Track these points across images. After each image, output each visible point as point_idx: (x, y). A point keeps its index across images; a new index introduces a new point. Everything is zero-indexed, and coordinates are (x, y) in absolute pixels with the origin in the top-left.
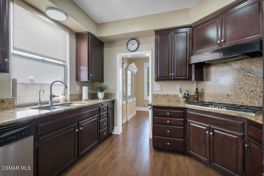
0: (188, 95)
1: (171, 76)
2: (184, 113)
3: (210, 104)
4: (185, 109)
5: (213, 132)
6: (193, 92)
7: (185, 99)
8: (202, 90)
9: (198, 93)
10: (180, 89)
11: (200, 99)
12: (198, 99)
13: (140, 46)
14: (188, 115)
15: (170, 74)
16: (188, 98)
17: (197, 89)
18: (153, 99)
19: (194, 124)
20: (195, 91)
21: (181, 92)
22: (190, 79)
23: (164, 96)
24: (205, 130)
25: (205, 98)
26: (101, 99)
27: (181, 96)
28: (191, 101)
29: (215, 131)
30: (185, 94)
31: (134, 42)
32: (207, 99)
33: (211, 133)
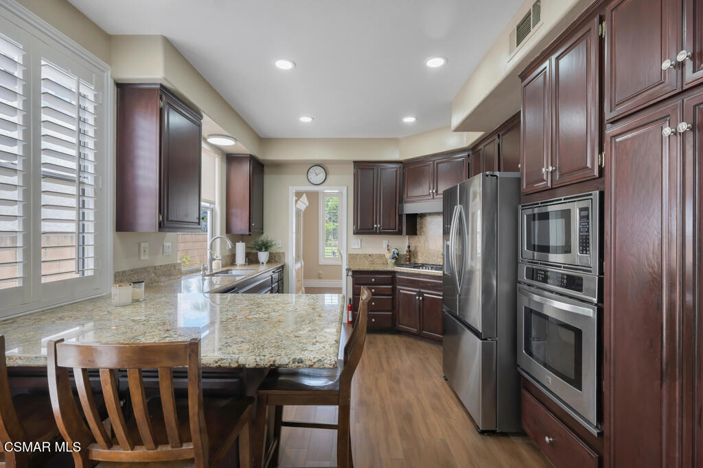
0: (398, 254)
1: (376, 228)
2: (392, 278)
3: (423, 266)
4: (393, 273)
5: (423, 296)
6: (404, 251)
7: (394, 261)
8: (416, 248)
9: (410, 251)
10: (388, 246)
11: (412, 260)
12: (410, 261)
13: (330, 177)
14: (397, 281)
15: (375, 226)
16: (398, 259)
17: (409, 247)
18: (349, 261)
19: (404, 290)
20: (407, 249)
21: (389, 250)
22: (400, 233)
23: (365, 255)
24: (415, 295)
25: (419, 258)
26: (263, 263)
27: (388, 255)
28: (403, 262)
29: (425, 295)
30: (394, 253)
31: (319, 169)
32: (420, 260)
33: (421, 298)
